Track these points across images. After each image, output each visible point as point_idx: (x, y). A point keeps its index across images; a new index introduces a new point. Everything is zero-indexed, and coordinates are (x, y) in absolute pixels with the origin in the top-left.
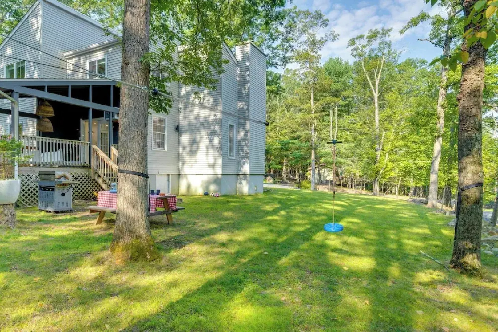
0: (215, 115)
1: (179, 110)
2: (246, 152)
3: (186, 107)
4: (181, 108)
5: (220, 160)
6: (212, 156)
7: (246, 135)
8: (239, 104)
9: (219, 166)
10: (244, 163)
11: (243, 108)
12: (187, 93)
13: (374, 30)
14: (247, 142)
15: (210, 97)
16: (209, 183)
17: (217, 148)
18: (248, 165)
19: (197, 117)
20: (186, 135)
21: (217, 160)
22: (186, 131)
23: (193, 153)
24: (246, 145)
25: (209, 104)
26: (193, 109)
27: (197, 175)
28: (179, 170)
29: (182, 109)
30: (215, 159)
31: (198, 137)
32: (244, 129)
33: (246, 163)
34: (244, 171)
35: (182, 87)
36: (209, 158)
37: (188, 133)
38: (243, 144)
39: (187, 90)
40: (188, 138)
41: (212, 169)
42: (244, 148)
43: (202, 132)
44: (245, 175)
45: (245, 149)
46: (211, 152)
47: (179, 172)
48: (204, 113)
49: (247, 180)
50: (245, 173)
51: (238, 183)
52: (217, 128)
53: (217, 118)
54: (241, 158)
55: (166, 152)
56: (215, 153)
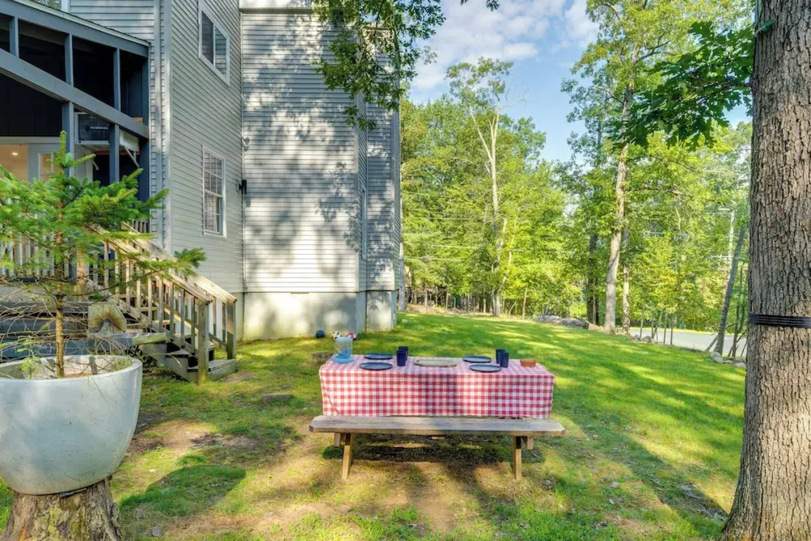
0: (339, 165)
1: (242, 145)
2: (386, 245)
3: (260, 139)
4: (247, 140)
5: (352, 261)
6: (331, 252)
7: (385, 211)
8: (370, 148)
9: (350, 275)
10: (383, 267)
11: (378, 157)
12: (264, 107)
13: (486, 59)
14: (388, 225)
15: (326, 124)
16: (323, 310)
17: (346, 236)
18: (392, 272)
19: (293, 166)
20: (261, 205)
21: (344, 261)
22: (261, 194)
23: (280, 244)
24: (386, 231)
25: (323, 141)
26: (282, 145)
27: (292, 293)
28: (244, 282)
29: (250, 143)
30: (340, 259)
31: (295, 209)
32: (382, 199)
33: (387, 268)
34: (381, 284)
35: (250, 93)
36: (324, 257)
37: (268, 200)
38: (380, 230)
39: (264, 100)
40: (268, 209)
41: (331, 280)
42: (383, 239)
43: (305, 200)
44: (383, 291)
45: (385, 239)
46: (329, 244)
47: (245, 288)
48: (309, 157)
49: (387, 301)
50: (385, 289)
51: (368, 307)
52: (344, 191)
53: (345, 171)
54: (376, 257)
55: (224, 240)
56: (339, 247)
